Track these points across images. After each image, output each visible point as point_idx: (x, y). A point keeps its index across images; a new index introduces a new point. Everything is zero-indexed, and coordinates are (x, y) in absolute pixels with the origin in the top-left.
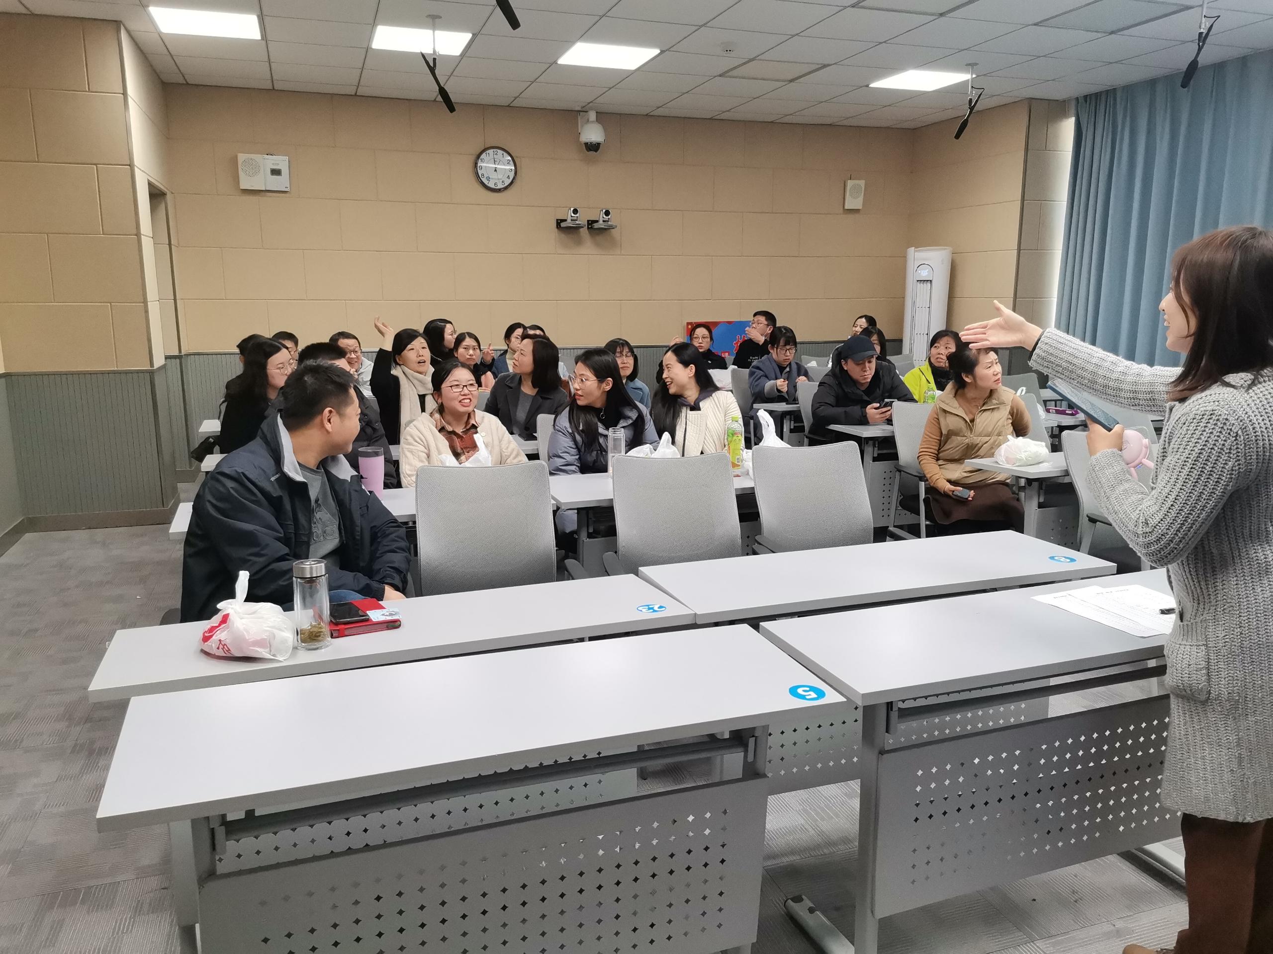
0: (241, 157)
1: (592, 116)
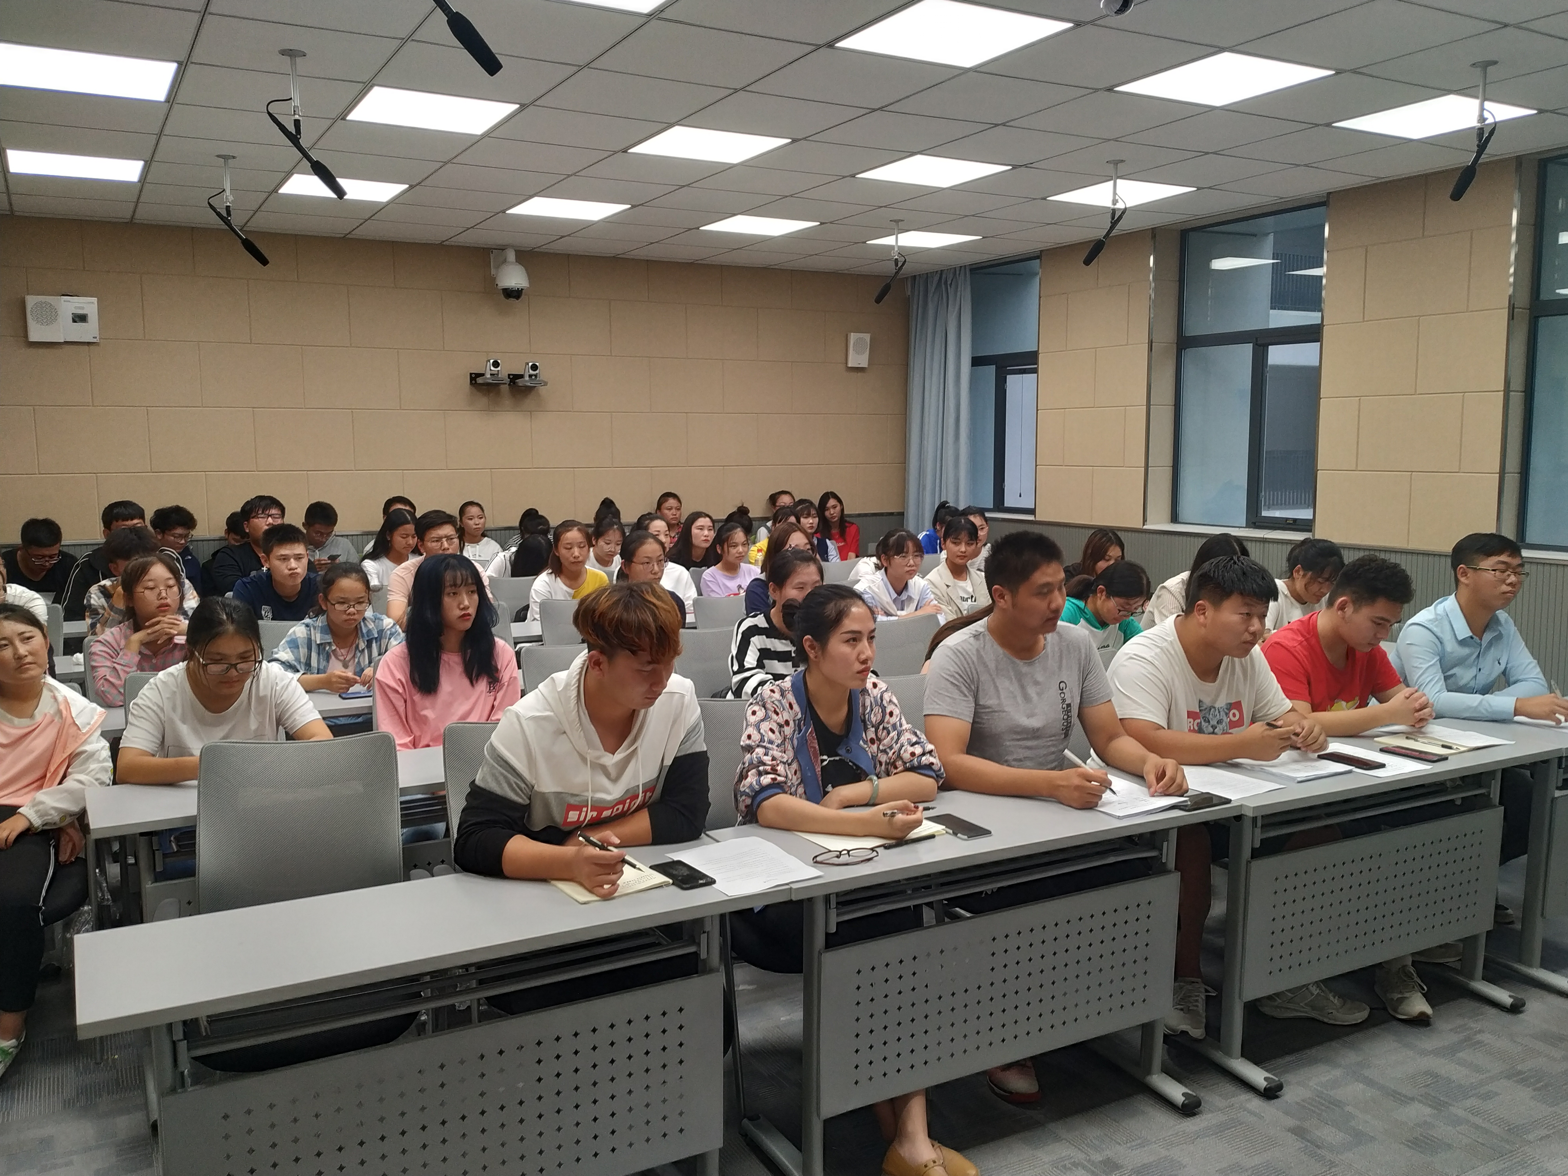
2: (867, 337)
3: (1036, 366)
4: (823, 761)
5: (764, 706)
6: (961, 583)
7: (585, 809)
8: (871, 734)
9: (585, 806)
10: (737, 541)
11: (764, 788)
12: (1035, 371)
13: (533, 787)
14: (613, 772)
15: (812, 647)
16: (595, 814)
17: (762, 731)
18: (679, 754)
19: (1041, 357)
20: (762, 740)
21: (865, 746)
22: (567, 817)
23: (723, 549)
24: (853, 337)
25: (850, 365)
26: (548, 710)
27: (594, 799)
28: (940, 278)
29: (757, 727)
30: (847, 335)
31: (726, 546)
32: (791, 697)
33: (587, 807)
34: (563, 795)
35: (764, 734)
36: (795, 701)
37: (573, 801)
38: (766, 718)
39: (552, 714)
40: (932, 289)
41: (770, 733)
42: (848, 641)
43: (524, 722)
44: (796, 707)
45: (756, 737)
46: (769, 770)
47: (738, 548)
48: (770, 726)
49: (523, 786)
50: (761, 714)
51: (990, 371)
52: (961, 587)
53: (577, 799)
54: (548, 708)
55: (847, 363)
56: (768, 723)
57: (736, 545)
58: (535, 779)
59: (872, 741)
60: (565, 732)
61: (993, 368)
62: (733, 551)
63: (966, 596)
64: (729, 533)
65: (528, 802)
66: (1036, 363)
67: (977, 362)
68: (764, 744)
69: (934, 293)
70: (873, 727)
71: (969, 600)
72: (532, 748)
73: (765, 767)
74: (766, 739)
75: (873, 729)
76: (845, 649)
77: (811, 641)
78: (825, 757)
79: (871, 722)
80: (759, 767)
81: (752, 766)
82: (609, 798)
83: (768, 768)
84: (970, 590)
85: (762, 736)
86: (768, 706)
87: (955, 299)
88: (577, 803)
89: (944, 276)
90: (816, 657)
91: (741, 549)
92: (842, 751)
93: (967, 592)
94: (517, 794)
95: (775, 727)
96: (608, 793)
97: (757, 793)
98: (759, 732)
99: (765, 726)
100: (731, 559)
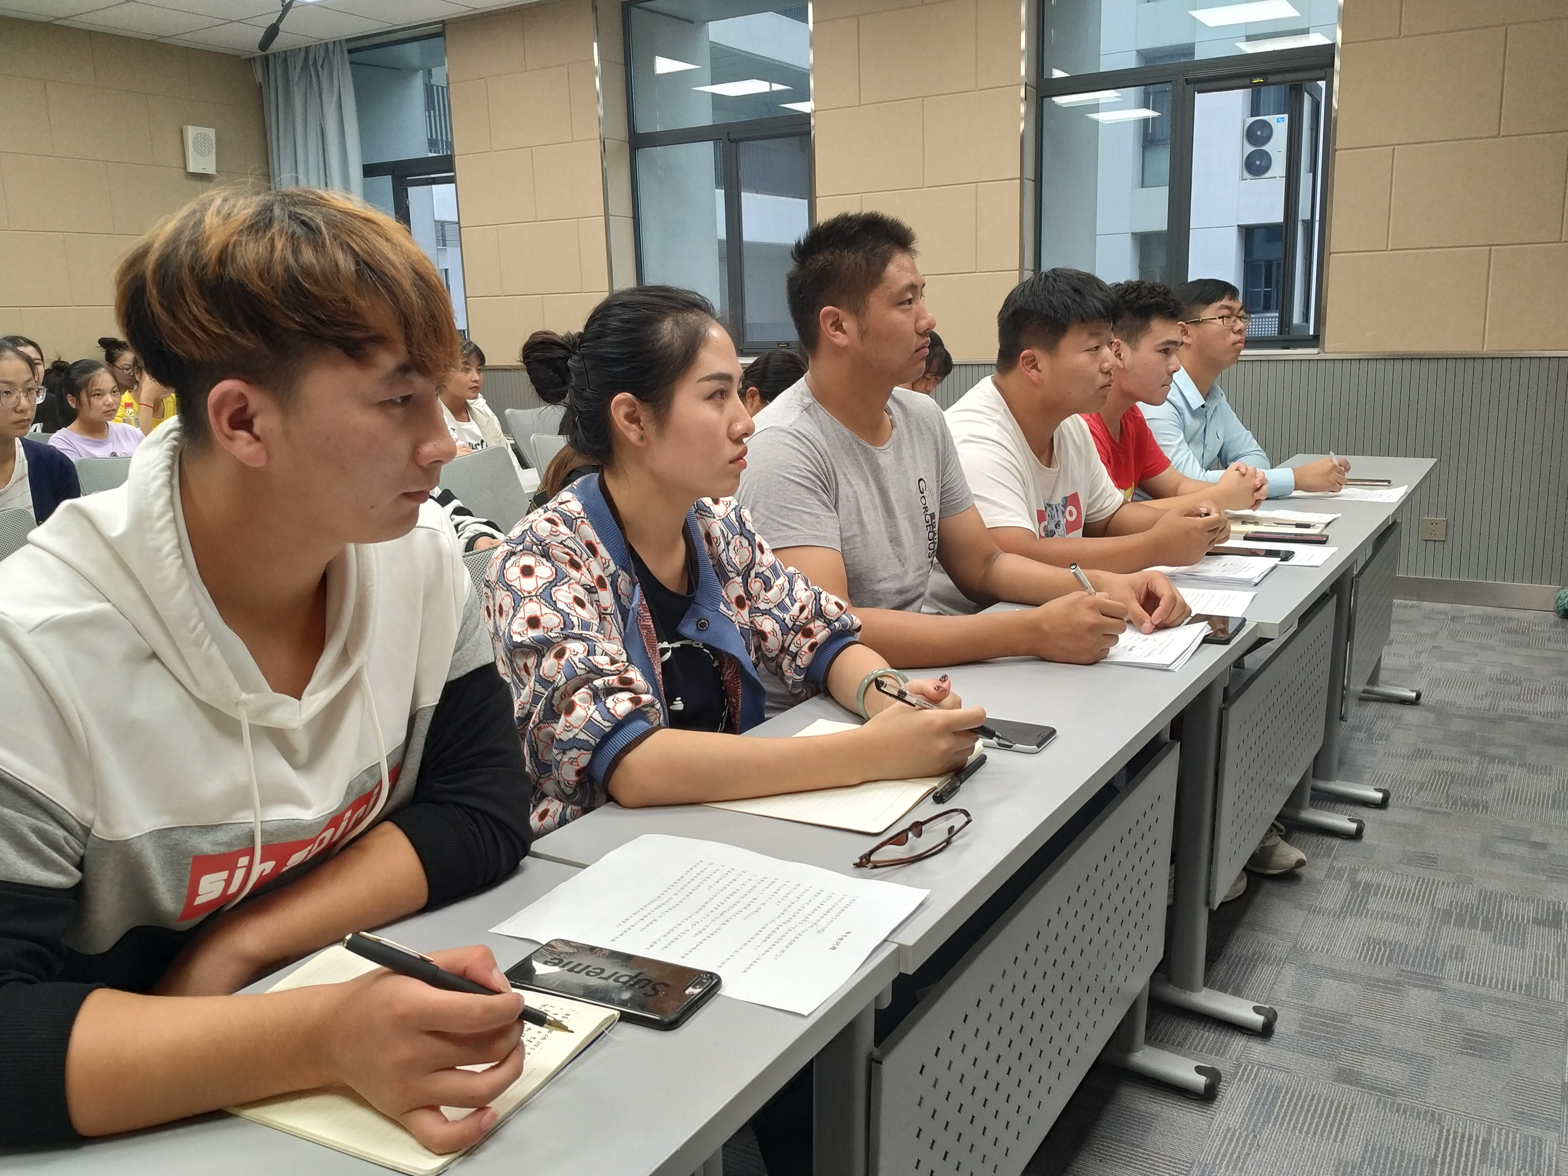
2: (211, 133)
3: (452, 174)
4: (663, 651)
5: (546, 555)
6: (466, 425)
7: (243, 861)
8: (736, 589)
9: (242, 853)
10: (102, 387)
11: (620, 725)
12: (451, 180)
13: (87, 831)
14: (302, 743)
15: (632, 418)
16: (269, 866)
17: (560, 605)
18: (452, 678)
19: (458, 162)
20: (567, 624)
21: (731, 613)
22: (194, 892)
23: (79, 401)
24: (191, 132)
25: (191, 170)
26: (90, 598)
27: (267, 827)
28: (306, 59)
29: (546, 596)
30: (182, 131)
31: (84, 398)
32: (588, 532)
33: (251, 852)
34: (177, 835)
35: (567, 610)
36: (598, 541)
37: (206, 845)
38: (558, 579)
39: (107, 606)
40: (295, 74)
41: (579, 609)
42: (710, 397)
43: (28, 642)
44: (602, 549)
45: (550, 619)
46: (616, 684)
47: (105, 398)
48: (573, 593)
49: (60, 833)
50: (544, 571)
51: (386, 181)
52: (467, 431)
53: (221, 836)
54: (89, 591)
55: (185, 168)
56: (565, 587)
57: (100, 394)
58: (94, 805)
59: (740, 602)
60: (154, 656)
61: (388, 179)
62: (97, 402)
63: (474, 443)
64: (86, 376)
65: (78, 874)
66: (452, 170)
67: (370, 171)
68: (576, 631)
69: (299, 78)
70: (738, 575)
71: (480, 448)
72: (74, 716)
73: (606, 679)
74: (575, 620)
75: (739, 579)
76: (707, 412)
77: (632, 405)
78: (665, 645)
79: (734, 566)
80: (592, 680)
81: (576, 682)
82: (307, 815)
83: (613, 680)
84: (478, 432)
85: (565, 616)
86: (557, 552)
87: (331, 85)
88: (223, 849)
89: (311, 56)
90: (642, 438)
91: (109, 398)
92: (689, 629)
93: (475, 437)
94: (47, 863)
95: (582, 594)
96: (302, 802)
97: (606, 738)
98: (556, 609)
99: (563, 595)
100: (95, 415)
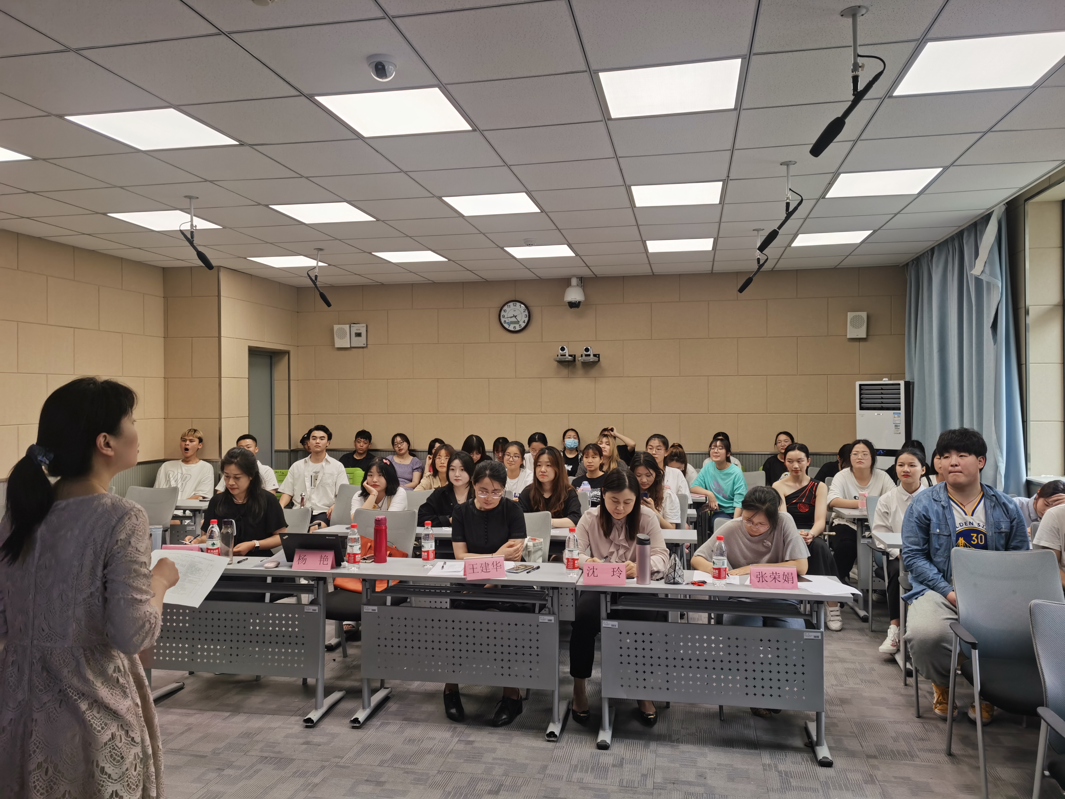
0: (336, 327)
1: (574, 281)
